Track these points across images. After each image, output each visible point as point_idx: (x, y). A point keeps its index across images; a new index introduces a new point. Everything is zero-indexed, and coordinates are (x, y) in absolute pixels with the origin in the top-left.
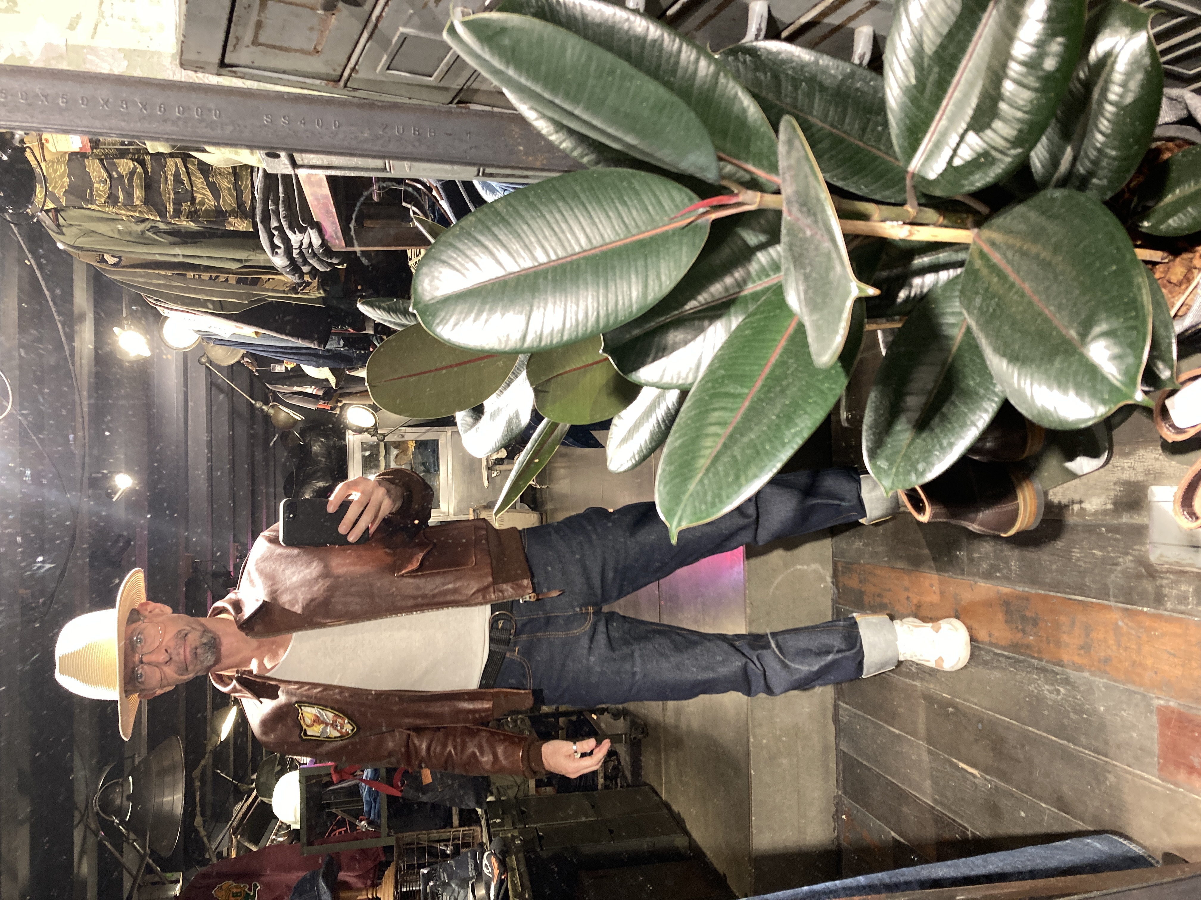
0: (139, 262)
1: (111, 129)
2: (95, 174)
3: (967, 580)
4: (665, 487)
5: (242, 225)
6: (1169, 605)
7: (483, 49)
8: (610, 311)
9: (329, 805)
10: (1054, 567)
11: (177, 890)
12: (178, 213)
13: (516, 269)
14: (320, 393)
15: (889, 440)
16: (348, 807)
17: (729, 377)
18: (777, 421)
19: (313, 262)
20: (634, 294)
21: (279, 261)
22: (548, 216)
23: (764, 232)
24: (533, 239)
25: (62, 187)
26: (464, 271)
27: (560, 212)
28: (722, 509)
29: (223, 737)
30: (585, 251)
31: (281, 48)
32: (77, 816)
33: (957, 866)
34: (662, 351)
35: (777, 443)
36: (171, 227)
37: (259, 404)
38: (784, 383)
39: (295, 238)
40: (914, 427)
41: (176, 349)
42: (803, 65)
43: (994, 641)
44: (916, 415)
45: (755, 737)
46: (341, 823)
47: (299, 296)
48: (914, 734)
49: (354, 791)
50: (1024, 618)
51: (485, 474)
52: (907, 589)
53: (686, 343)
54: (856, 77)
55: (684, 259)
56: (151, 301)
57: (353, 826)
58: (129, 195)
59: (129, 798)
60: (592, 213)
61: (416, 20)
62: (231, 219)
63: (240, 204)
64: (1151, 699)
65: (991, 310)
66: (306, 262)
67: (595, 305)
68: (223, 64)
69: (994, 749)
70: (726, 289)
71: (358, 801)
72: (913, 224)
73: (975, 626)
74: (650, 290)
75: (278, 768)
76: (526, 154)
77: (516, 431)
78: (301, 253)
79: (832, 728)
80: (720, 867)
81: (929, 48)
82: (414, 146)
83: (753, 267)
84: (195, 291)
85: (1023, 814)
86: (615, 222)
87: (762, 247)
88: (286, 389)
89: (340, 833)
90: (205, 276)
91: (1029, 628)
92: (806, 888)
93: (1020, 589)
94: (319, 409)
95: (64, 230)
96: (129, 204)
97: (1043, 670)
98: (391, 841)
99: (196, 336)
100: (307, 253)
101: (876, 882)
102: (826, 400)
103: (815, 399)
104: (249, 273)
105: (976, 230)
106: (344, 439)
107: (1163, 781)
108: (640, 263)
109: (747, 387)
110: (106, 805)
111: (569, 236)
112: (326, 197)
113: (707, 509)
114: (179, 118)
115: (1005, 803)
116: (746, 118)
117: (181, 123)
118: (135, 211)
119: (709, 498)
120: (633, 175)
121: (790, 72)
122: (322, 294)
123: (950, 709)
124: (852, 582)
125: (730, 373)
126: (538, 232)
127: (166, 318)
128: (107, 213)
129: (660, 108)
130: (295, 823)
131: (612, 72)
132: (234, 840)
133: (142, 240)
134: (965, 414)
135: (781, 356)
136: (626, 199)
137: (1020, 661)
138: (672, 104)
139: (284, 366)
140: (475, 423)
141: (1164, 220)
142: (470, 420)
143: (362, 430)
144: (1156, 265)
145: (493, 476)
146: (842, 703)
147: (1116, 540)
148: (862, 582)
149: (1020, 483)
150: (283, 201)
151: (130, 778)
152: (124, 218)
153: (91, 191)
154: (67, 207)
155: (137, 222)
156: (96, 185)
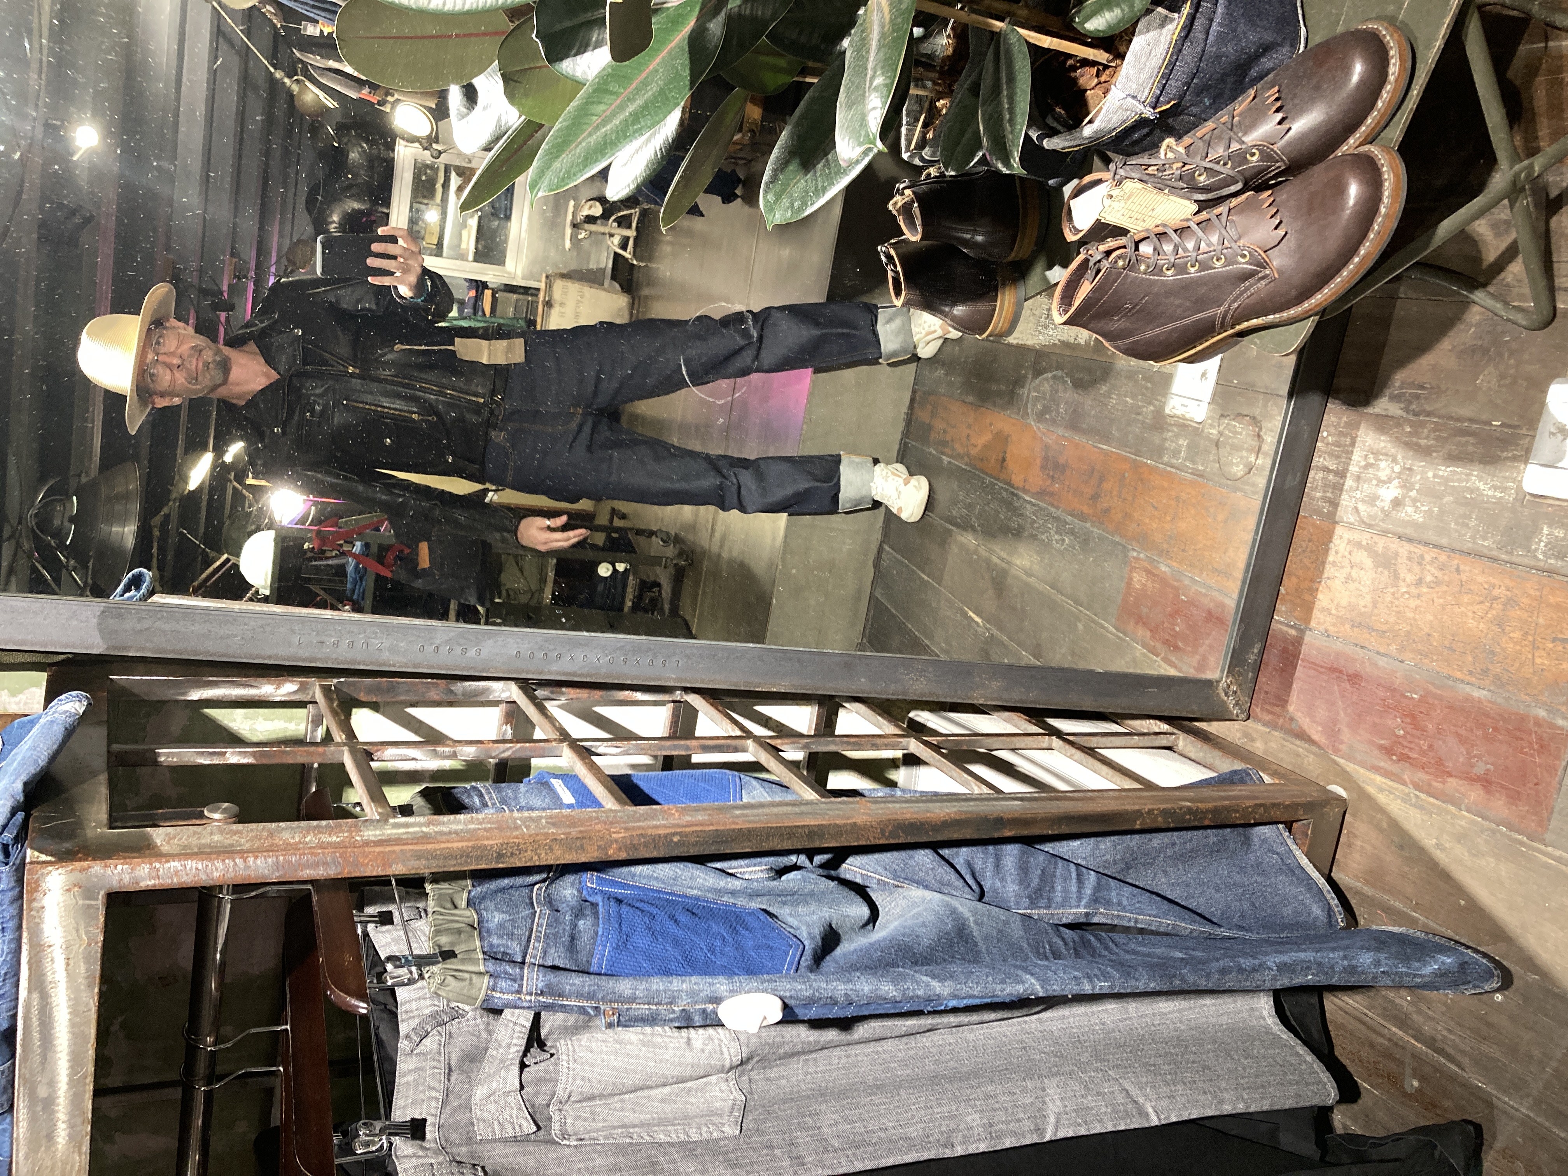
6: (1165, 459)
9: (307, 581)
10: (1093, 413)
29: (191, 488)
43: (1026, 486)
45: (784, 566)
49: (340, 570)
50: (1056, 465)
59: (72, 520)
64: (1128, 550)
69: (999, 598)
71: (341, 580)
75: (250, 526)
79: (871, 572)
88: (318, 61)
91: (1057, 475)
97: (1058, 519)
106: (393, 151)
107: (1116, 629)
115: (994, 651)
124: (924, 415)
130: (265, 588)
139: (320, 26)
140: (468, 114)
141: (1088, 18)
142: (465, 110)
143: (412, 139)
144: (1106, 67)
145: (580, 237)
146: (886, 547)
147: (1147, 388)
148: (934, 415)
149: (1004, 284)
151: (75, 498)
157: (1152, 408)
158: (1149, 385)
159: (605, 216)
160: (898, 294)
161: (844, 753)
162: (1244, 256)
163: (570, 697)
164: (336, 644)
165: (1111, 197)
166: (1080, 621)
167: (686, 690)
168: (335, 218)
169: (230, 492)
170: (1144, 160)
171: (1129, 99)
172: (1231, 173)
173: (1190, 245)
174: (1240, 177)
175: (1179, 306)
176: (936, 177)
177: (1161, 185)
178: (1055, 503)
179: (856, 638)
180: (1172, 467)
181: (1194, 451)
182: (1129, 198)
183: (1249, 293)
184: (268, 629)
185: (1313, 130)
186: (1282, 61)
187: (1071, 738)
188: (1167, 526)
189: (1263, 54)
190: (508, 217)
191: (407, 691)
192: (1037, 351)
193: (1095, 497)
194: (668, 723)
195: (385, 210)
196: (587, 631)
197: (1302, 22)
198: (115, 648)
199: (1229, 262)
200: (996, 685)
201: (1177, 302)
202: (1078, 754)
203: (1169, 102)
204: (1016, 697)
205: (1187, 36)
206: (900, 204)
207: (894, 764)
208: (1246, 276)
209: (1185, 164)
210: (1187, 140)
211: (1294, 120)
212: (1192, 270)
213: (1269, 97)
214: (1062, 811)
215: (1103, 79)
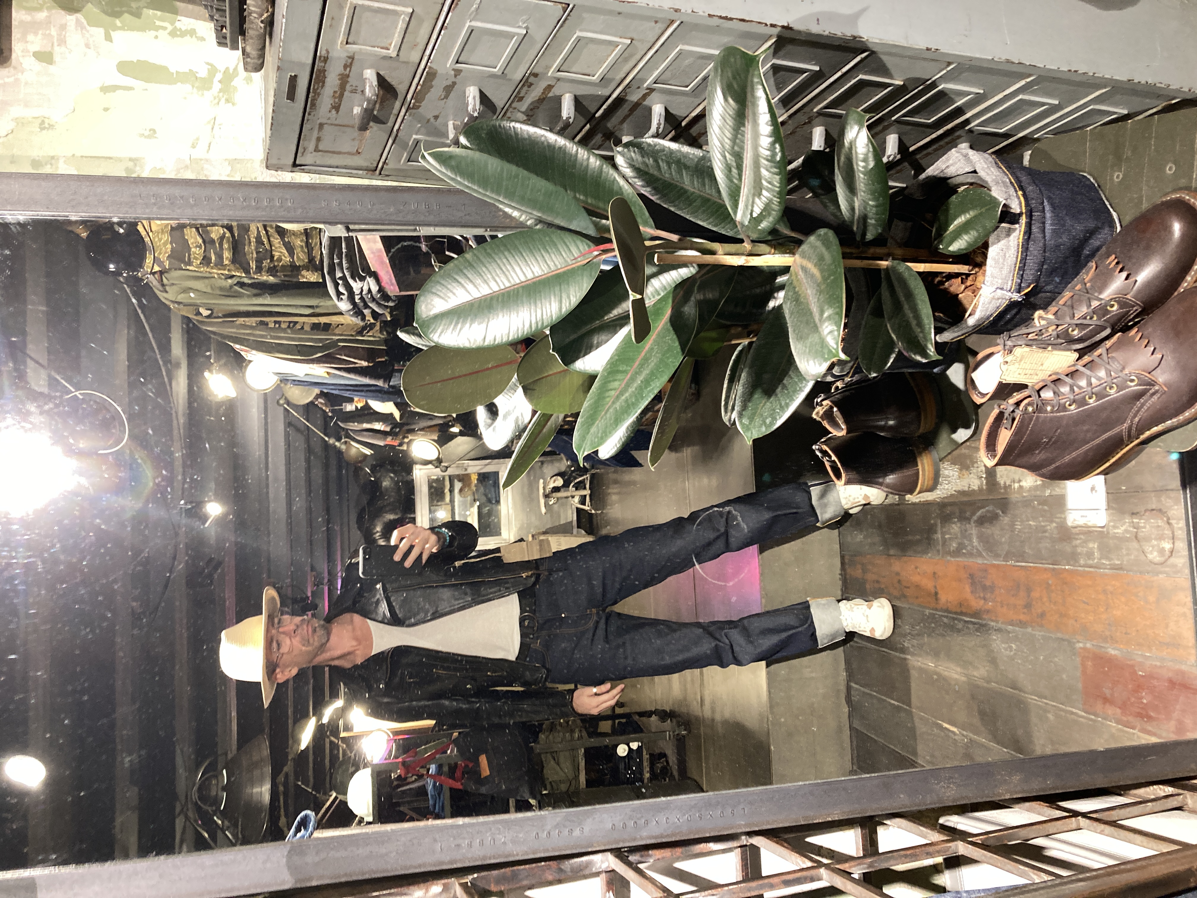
1: (223, 216)
2: (192, 240)
5: (312, 277)
6: (1082, 562)
7: (441, 167)
9: (398, 804)
10: (1004, 540)
12: (259, 269)
13: (479, 295)
14: (388, 429)
15: (750, 405)
16: (414, 805)
17: (621, 361)
19: (373, 305)
20: (554, 309)
22: (499, 261)
25: (166, 253)
26: (447, 298)
27: (506, 258)
29: (303, 746)
30: (522, 282)
31: (334, 152)
32: (178, 810)
36: (253, 281)
37: (332, 441)
39: (356, 286)
41: (258, 391)
49: (421, 791)
50: (984, 588)
51: (542, 501)
52: (897, 574)
58: (220, 257)
59: (224, 789)
60: (527, 258)
61: (423, 130)
62: (304, 273)
63: (311, 259)
64: (1074, 643)
66: (366, 306)
67: (529, 318)
68: (295, 165)
69: (968, 707)
71: (424, 800)
72: (751, 255)
74: (563, 306)
75: (352, 768)
78: (362, 299)
79: (846, 709)
82: (425, 216)
86: (541, 263)
88: (356, 426)
91: (988, 595)
93: (981, 562)
94: (387, 446)
95: (167, 288)
96: (220, 264)
97: (1000, 630)
99: (276, 378)
100: (367, 298)
103: (663, 369)
106: (412, 474)
107: (1085, 712)
108: (557, 288)
110: (204, 796)
111: (512, 273)
112: (380, 250)
114: (267, 206)
115: (977, 754)
117: (268, 209)
118: (225, 270)
119: (600, 435)
123: (935, 677)
124: (856, 572)
125: (621, 357)
126: (492, 271)
127: (249, 362)
128: (201, 272)
130: (368, 816)
131: (517, 176)
133: (229, 293)
135: (651, 345)
136: (548, 248)
139: (355, 404)
140: (492, 424)
141: (950, 243)
142: (489, 421)
143: (427, 463)
144: (968, 275)
145: (551, 503)
146: (853, 685)
147: (1045, 511)
148: (865, 571)
149: (920, 453)
150: (346, 255)
151: (224, 771)
152: (216, 276)
153: (189, 255)
154: (170, 269)
155: (226, 278)
156: (193, 250)
157: (1054, 525)
158: (1046, 507)
159: (566, 485)
160: (839, 476)
161: (893, 868)
162: (1132, 381)
163: (657, 857)
164: (470, 845)
165: (1007, 362)
166: (1049, 712)
167: (750, 834)
168: (378, 529)
169: (327, 745)
170: (1024, 330)
171: (998, 291)
172: (1099, 323)
173: (1083, 383)
174: (1107, 324)
175: (1088, 431)
176: (843, 388)
177: (1044, 345)
178: (994, 618)
179: (848, 766)
180: (1091, 567)
181: (1106, 550)
182: (1021, 360)
183: (1146, 408)
184: (415, 841)
185: (1156, 277)
186: (1105, 239)
187: (1094, 816)
188: (1104, 616)
189: (1090, 238)
190: (498, 502)
191: (527, 877)
192: (938, 503)
193: (1028, 606)
194: (739, 867)
195: (412, 516)
196: (664, 796)
197: (1111, 210)
198: (303, 880)
199: (1120, 388)
200: (1016, 778)
201: (1085, 428)
202: (1108, 829)
203: (1029, 286)
204: (1036, 787)
205: (1029, 238)
206: (821, 413)
207: (936, 869)
208: (1139, 396)
209: (1058, 326)
210: (1053, 309)
211: (1137, 272)
212: (1091, 401)
213: (1110, 264)
214: (1123, 883)
215: (968, 283)
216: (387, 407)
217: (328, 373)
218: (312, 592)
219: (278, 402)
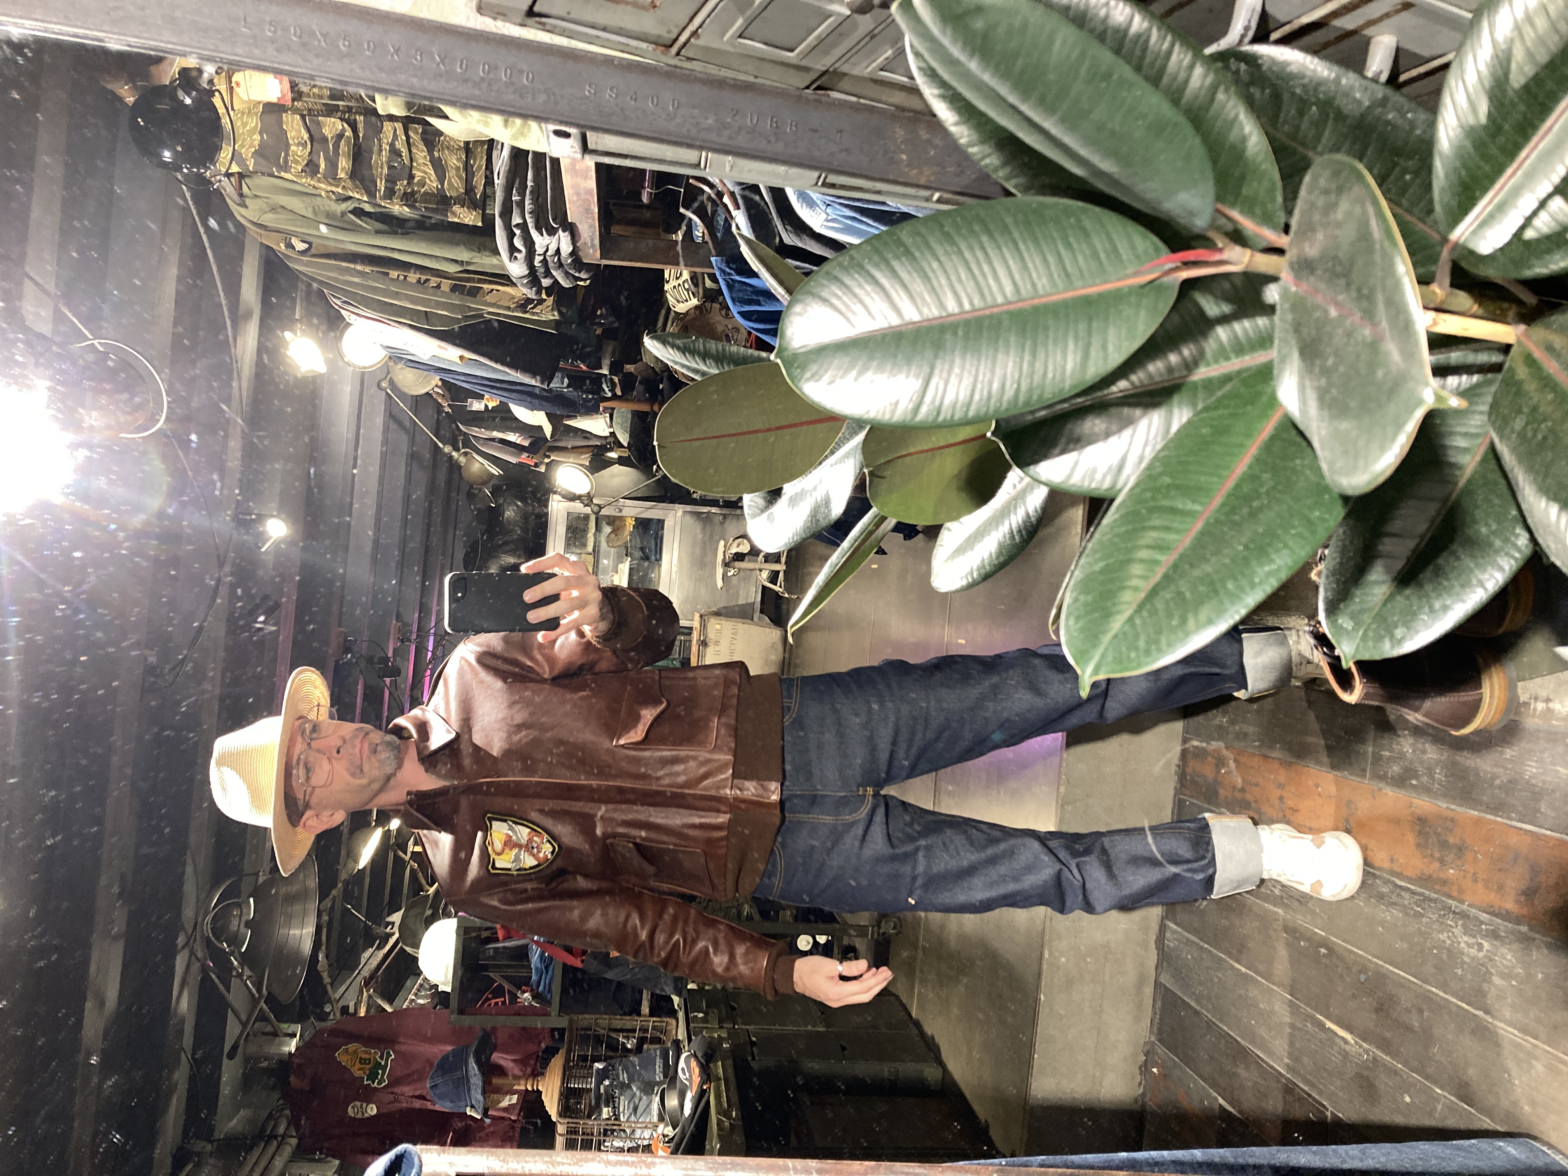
0: (333, 251)
1: (399, 85)
2: (293, 134)
3: (1367, 784)
4: (1078, 618)
5: (469, 217)
7: (944, 32)
8: (1035, 384)
9: (485, 968)
11: (292, 1046)
12: (390, 193)
13: (916, 318)
14: (526, 443)
15: (1358, 592)
16: (510, 972)
17: (1177, 487)
18: (1246, 553)
19: (557, 274)
20: (1070, 366)
21: (517, 269)
23: (1228, 299)
24: (943, 281)
25: (251, 146)
26: (849, 315)
28: (1158, 659)
29: (361, 866)
30: (1010, 303)
32: (181, 940)
33: (1326, 1154)
34: (1077, 442)
35: (1244, 582)
36: (377, 209)
37: (447, 449)
38: (1255, 504)
39: (541, 241)
40: (1395, 579)
41: (354, 366)
42: (1319, 84)
43: (1397, 869)
44: (1399, 564)
45: (1051, 954)
46: (499, 992)
47: (527, 316)
48: (1267, 976)
49: (522, 954)
50: (1444, 845)
51: (720, 571)
52: (1281, 786)
53: (1107, 435)
54: (1390, 105)
55: (1141, 327)
56: (336, 303)
57: (514, 997)
58: (333, 165)
59: (248, 924)
60: (1025, 255)
62: (456, 208)
63: (470, 189)
65: (1540, 437)
66: (548, 274)
67: (1017, 375)
68: (531, 13)
69: (1379, 1010)
70: (1170, 370)
71: (523, 967)
72: (1438, 310)
73: (1372, 845)
74: (1091, 362)
75: (429, 912)
76: (910, 165)
77: (824, 523)
78: (545, 262)
79: (1152, 957)
80: (981, 1111)
81: (1517, 80)
82: (769, 142)
83: (1210, 345)
84: (396, 296)
85: (1407, 1099)
86: (1053, 268)
87: (1224, 320)
88: (483, 433)
89: (496, 1004)
90: (413, 277)
91: (1450, 857)
92: (1124, 1154)
93: (1444, 805)
94: (521, 464)
95: (248, 201)
96: (332, 176)
97: (1464, 915)
98: (562, 1022)
99: (383, 353)
100: (552, 262)
101: (1217, 1160)
102: (1313, 532)
103: (1300, 530)
104: (468, 280)
105: (1522, 327)
106: (546, 506)
108: (1082, 327)
109: (1201, 504)
110: (220, 929)
111: (991, 282)
112: (589, 192)
113: (1138, 657)
114: (483, 79)
115: (1383, 1082)
116: (1244, 150)
117: (484, 85)
118: (337, 186)
119: (1142, 644)
120: (1084, 211)
121: (1298, 91)
122: (556, 316)
123: (1323, 950)
124: (1205, 768)
125: (1176, 482)
127: (349, 325)
128: (301, 184)
129: (1158, 128)
130: (444, 984)
132: (365, 994)
133: (339, 223)
134: (1471, 571)
135: (1250, 467)
136: (1072, 240)
137: (1430, 900)
138: (1176, 125)
139: (485, 402)
143: (572, 496)
145: (729, 574)
146: (1170, 924)
149: (1487, 666)
150: (531, 192)
151: (252, 900)
152: (323, 194)
153: (287, 155)
154: (255, 172)
155: (338, 200)
156: (293, 148)
169: (392, 863)
178: (1455, 894)
179: (1144, 1035)
216: (537, 418)
217: (461, 358)
218: (395, 650)
219: (379, 385)
